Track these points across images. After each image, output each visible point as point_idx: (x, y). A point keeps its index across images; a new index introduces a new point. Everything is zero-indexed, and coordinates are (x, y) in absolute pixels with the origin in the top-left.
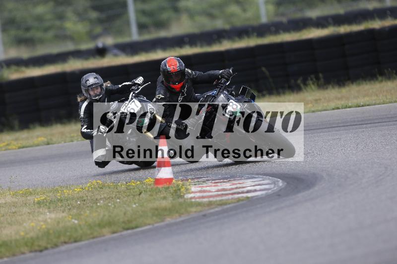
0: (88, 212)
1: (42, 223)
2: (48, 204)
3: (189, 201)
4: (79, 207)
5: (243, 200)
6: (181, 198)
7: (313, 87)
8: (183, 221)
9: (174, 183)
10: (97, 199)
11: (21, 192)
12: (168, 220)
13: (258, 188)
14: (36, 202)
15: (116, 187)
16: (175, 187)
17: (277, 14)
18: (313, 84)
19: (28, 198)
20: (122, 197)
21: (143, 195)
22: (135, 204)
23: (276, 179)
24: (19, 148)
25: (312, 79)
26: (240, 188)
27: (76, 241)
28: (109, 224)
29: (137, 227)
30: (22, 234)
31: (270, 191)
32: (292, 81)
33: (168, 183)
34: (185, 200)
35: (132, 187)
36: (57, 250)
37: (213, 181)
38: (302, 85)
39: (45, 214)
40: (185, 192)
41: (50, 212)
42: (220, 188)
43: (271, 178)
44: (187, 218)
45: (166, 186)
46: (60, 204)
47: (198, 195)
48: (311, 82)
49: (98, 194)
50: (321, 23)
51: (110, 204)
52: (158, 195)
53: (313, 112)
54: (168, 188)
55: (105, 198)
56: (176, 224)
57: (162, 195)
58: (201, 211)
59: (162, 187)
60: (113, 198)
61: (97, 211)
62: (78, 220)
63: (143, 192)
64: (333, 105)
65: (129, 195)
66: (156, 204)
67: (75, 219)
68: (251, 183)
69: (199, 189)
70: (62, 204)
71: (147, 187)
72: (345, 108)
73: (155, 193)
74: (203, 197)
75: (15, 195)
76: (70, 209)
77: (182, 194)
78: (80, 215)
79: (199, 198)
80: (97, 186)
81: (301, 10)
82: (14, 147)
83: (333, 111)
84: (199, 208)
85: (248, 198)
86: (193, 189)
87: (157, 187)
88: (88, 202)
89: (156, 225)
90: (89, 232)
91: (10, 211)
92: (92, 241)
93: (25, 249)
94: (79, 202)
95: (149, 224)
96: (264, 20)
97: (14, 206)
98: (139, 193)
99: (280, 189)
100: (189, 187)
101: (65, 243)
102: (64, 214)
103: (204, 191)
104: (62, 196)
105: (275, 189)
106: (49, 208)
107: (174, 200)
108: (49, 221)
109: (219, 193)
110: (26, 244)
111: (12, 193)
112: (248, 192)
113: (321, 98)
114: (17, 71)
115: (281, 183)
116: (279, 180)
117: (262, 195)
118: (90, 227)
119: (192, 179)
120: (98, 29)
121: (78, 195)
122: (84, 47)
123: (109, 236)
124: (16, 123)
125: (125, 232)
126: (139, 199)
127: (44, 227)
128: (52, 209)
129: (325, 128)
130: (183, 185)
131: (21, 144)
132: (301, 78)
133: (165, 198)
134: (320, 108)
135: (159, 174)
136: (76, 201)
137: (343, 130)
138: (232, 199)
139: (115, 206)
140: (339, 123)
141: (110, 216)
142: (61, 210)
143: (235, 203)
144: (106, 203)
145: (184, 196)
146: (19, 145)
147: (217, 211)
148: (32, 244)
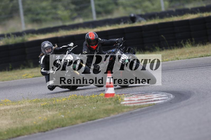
0: (69, 111)
1: (45, 117)
2: (48, 107)
3: (123, 105)
4: (65, 109)
5: (151, 105)
6: (119, 104)
7: (189, 45)
8: (120, 116)
9: (115, 96)
10: (74, 104)
11: (34, 100)
12: (112, 116)
13: (160, 98)
14: (42, 106)
15: (84, 98)
16: (115, 98)
17: (170, 7)
18: (189, 44)
19: (38, 104)
20: (87, 104)
21: (98, 102)
22: (94, 107)
23: (169, 94)
24: (33, 77)
25: (188, 41)
26: (150, 99)
27: (63, 127)
28: (81, 117)
29: (95, 119)
30: (35, 123)
31: (166, 100)
32: (178, 42)
33: (112, 96)
34: (121, 104)
35: (92, 98)
36: (53, 131)
37: (136, 95)
38: (183, 44)
39: (47, 112)
40: (121, 101)
41: (49, 111)
42: (139, 99)
43: (166, 93)
44: (122, 114)
45: (111, 97)
46: (54, 107)
47: (128, 102)
48: (188, 43)
49: (75, 102)
50: (193, 11)
51: (81, 107)
52: (107, 103)
53: (189, 58)
54: (112, 98)
55: (78, 104)
56: (116, 118)
57: (109, 103)
58: (129, 111)
59: (109, 98)
60: (82, 104)
61: (74, 111)
62: (64, 115)
63: (99, 101)
64: (200, 55)
65: (91, 102)
66: (106, 107)
67: (63, 115)
68: (156, 96)
69: (128, 99)
70: (56, 107)
71: (100, 98)
72: (206, 56)
73: (105, 101)
74: (130, 104)
75: (31, 102)
76: (60, 110)
77: (119, 102)
78: (65, 113)
79: (129, 104)
80: (74, 98)
81: (183, 4)
82: (30, 77)
83: (199, 58)
84: (128, 109)
85: (154, 104)
86: (125, 99)
87: (106, 98)
88: (69, 106)
89: (106, 118)
90: (70, 122)
91: (28, 111)
92: (71, 126)
93: (36, 131)
94: (64, 106)
95: (102, 118)
96: (163, 9)
97: (30, 108)
98: (96, 101)
99: (171, 99)
100: (123, 98)
101: (57, 127)
102: (57, 112)
103: (131, 100)
104: (56, 103)
105: (169, 99)
106: (49, 109)
107: (115, 105)
108: (49, 116)
109: (139, 101)
110: (37, 128)
111: (29, 101)
112: (154, 101)
113: (193, 51)
114: (32, 36)
115: (172, 96)
116: (171, 94)
117: (162, 102)
118: (71, 119)
119: (125, 94)
120: (75, 15)
121: (64, 102)
122: (67, 24)
123: (80, 124)
124: (31, 64)
125: (89, 122)
126: (96, 104)
127: (46, 119)
128: (50, 109)
129: (195, 67)
130: (120, 97)
131: (34, 75)
132: (182, 41)
133: (110, 104)
134: (193, 56)
135: (107, 91)
136: (63, 106)
137: (205, 68)
138: (146, 104)
139: (84, 108)
140: (203, 64)
141: (81, 113)
142: (55, 110)
143: (147, 106)
144: (79, 106)
145: (120, 103)
146: (33, 76)
147: (138, 111)
148: (40, 128)
